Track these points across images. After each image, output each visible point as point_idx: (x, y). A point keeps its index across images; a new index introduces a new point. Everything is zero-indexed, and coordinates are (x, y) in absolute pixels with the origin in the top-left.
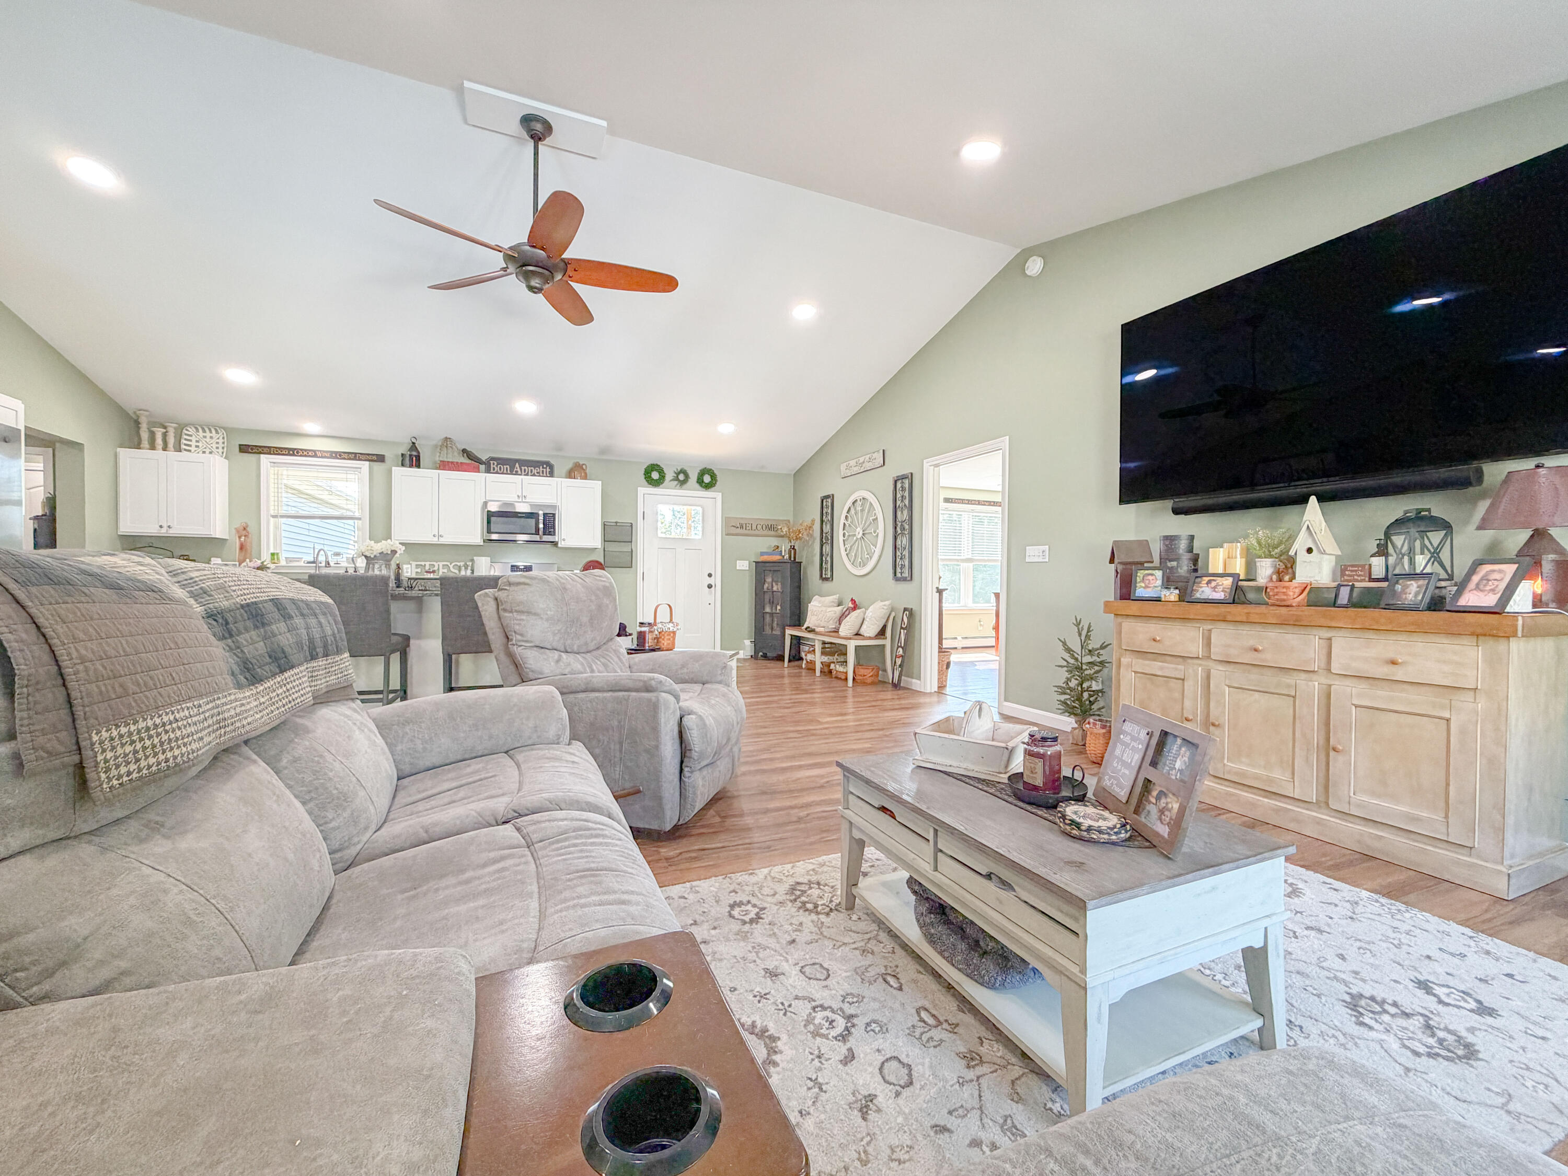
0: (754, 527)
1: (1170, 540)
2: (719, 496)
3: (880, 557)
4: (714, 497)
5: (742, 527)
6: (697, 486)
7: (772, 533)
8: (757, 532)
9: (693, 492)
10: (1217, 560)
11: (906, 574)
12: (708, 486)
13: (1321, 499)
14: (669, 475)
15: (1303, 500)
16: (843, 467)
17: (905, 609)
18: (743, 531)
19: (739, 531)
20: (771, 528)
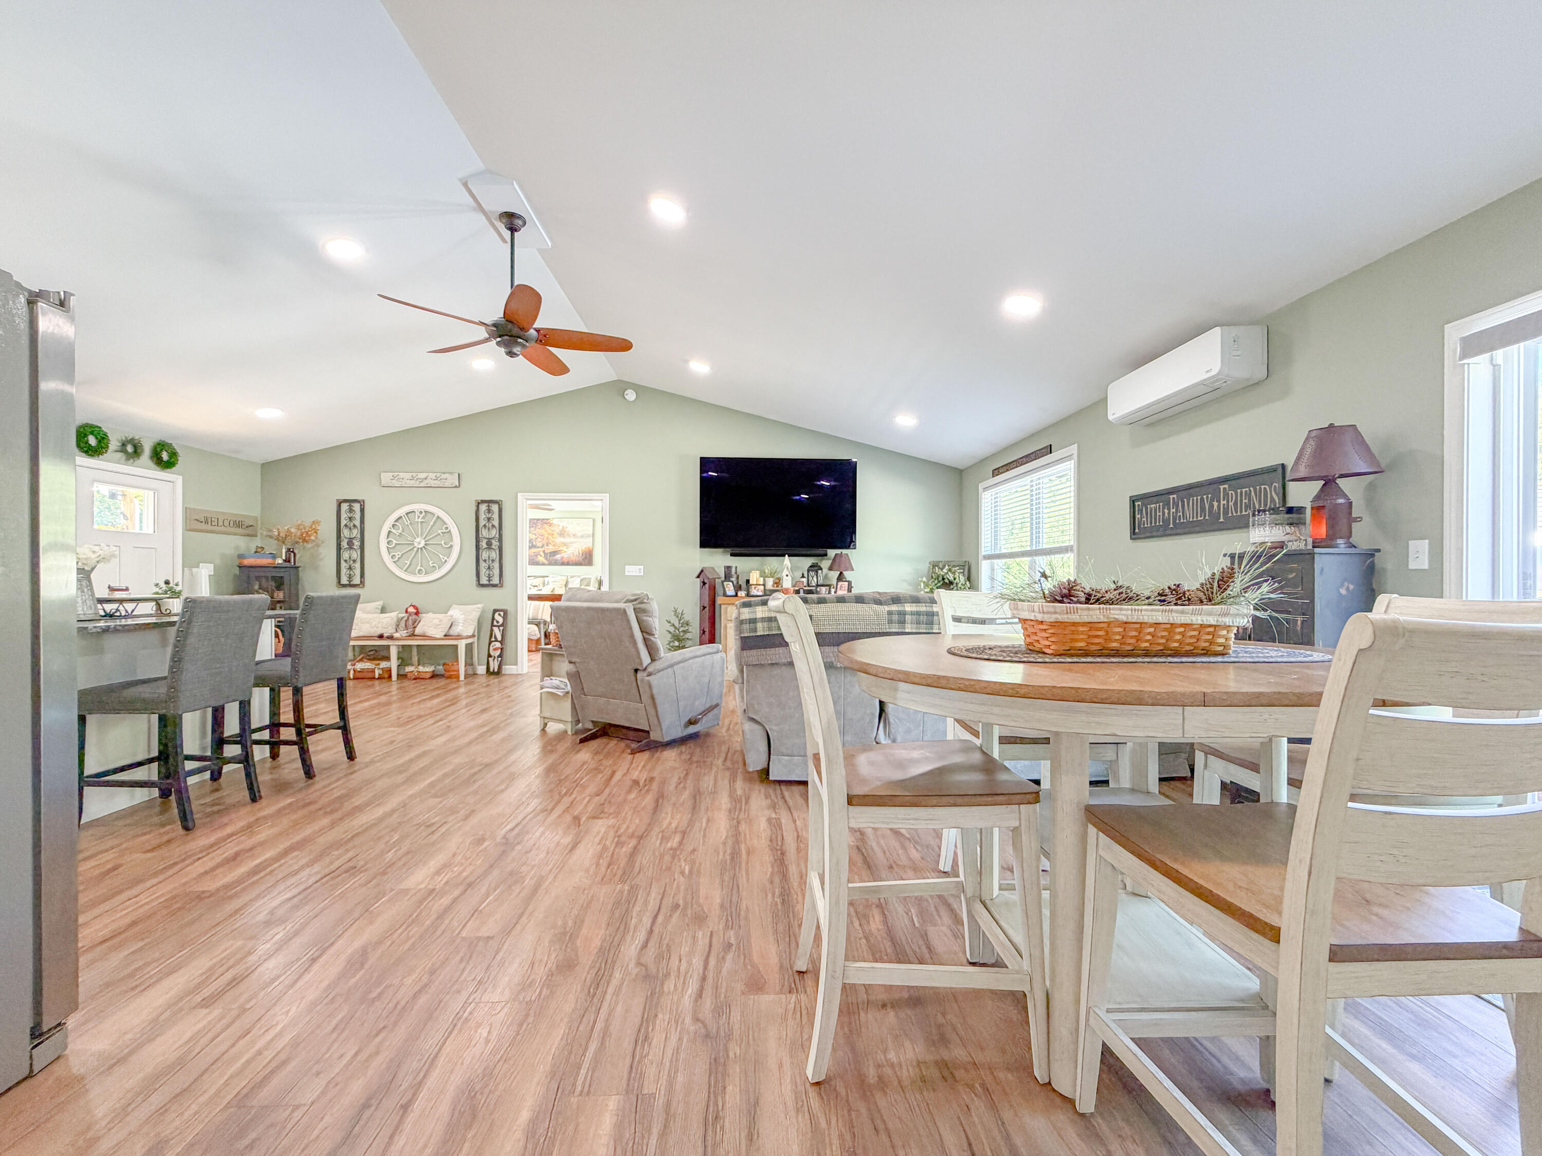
0: (221, 523)
1: (728, 568)
2: (179, 480)
3: (454, 566)
4: (173, 480)
5: (207, 522)
6: (151, 464)
7: (240, 530)
8: (222, 529)
9: (144, 469)
10: (755, 577)
11: (496, 580)
12: (168, 465)
13: (789, 556)
14: (114, 444)
15: (784, 556)
16: (386, 478)
17: (495, 611)
18: (209, 527)
19: (203, 526)
20: (238, 524)
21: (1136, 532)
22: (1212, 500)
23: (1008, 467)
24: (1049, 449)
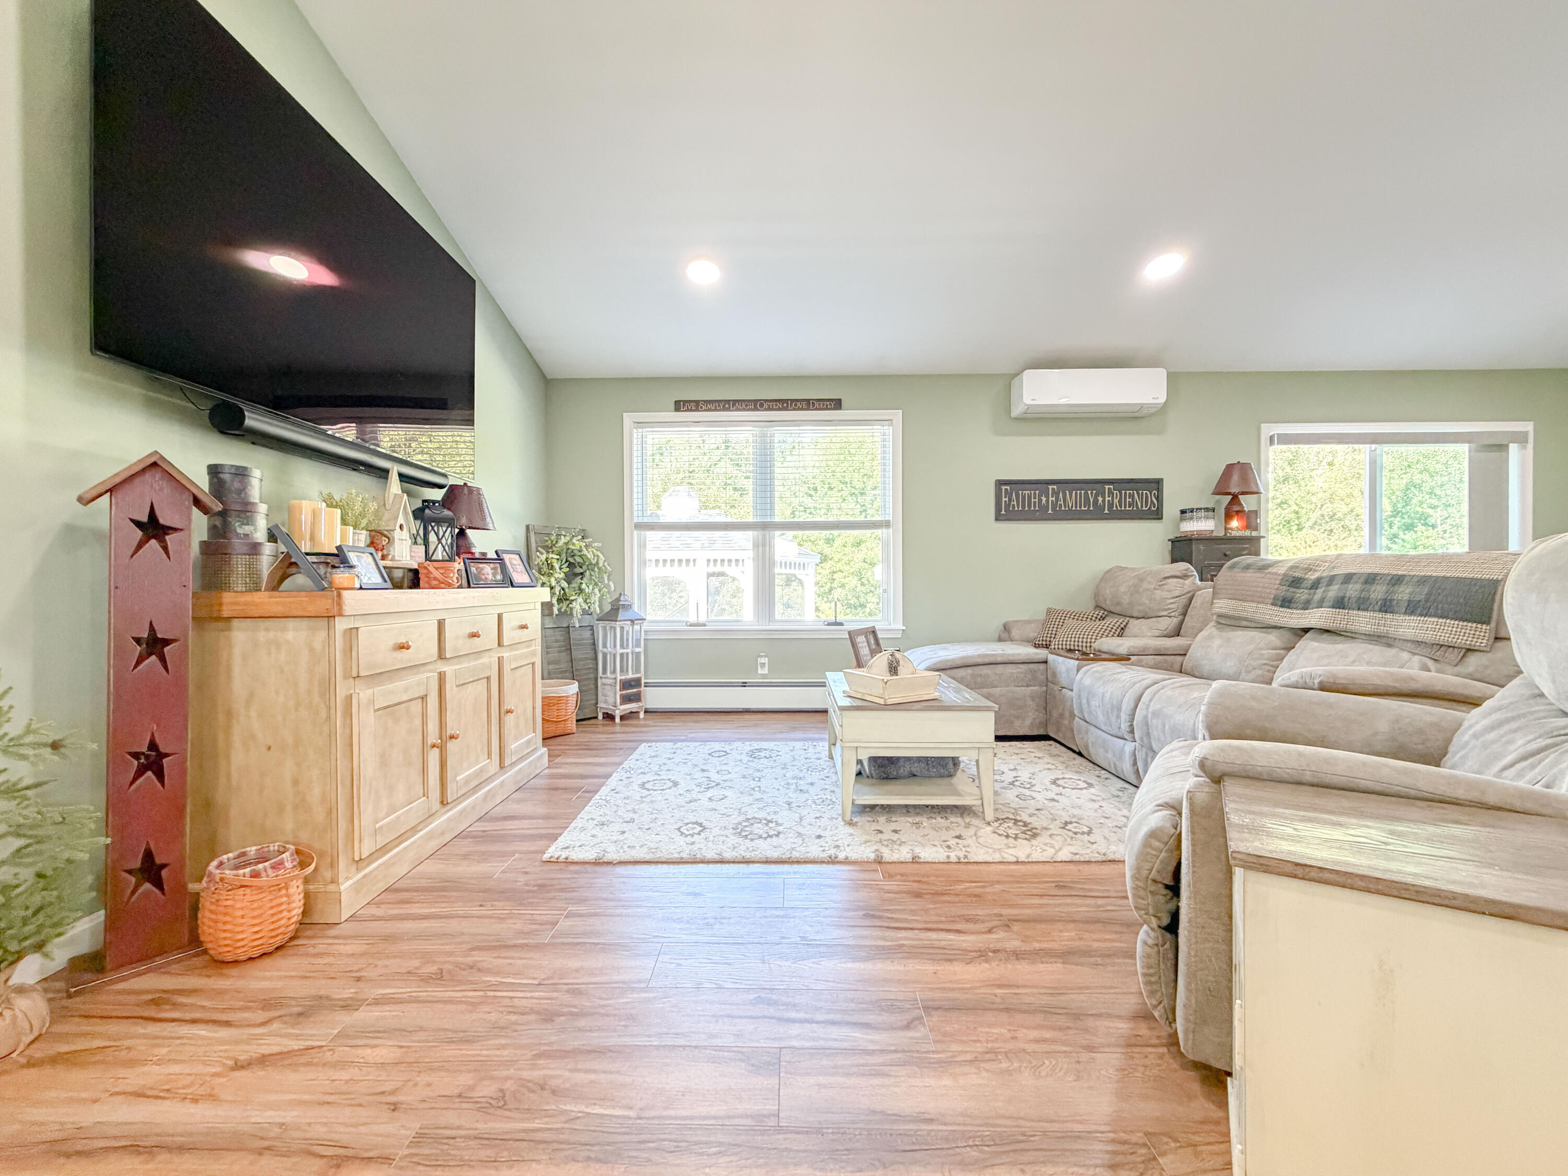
21: (1004, 514)
22: (1097, 495)
23: (696, 405)
24: (837, 404)
